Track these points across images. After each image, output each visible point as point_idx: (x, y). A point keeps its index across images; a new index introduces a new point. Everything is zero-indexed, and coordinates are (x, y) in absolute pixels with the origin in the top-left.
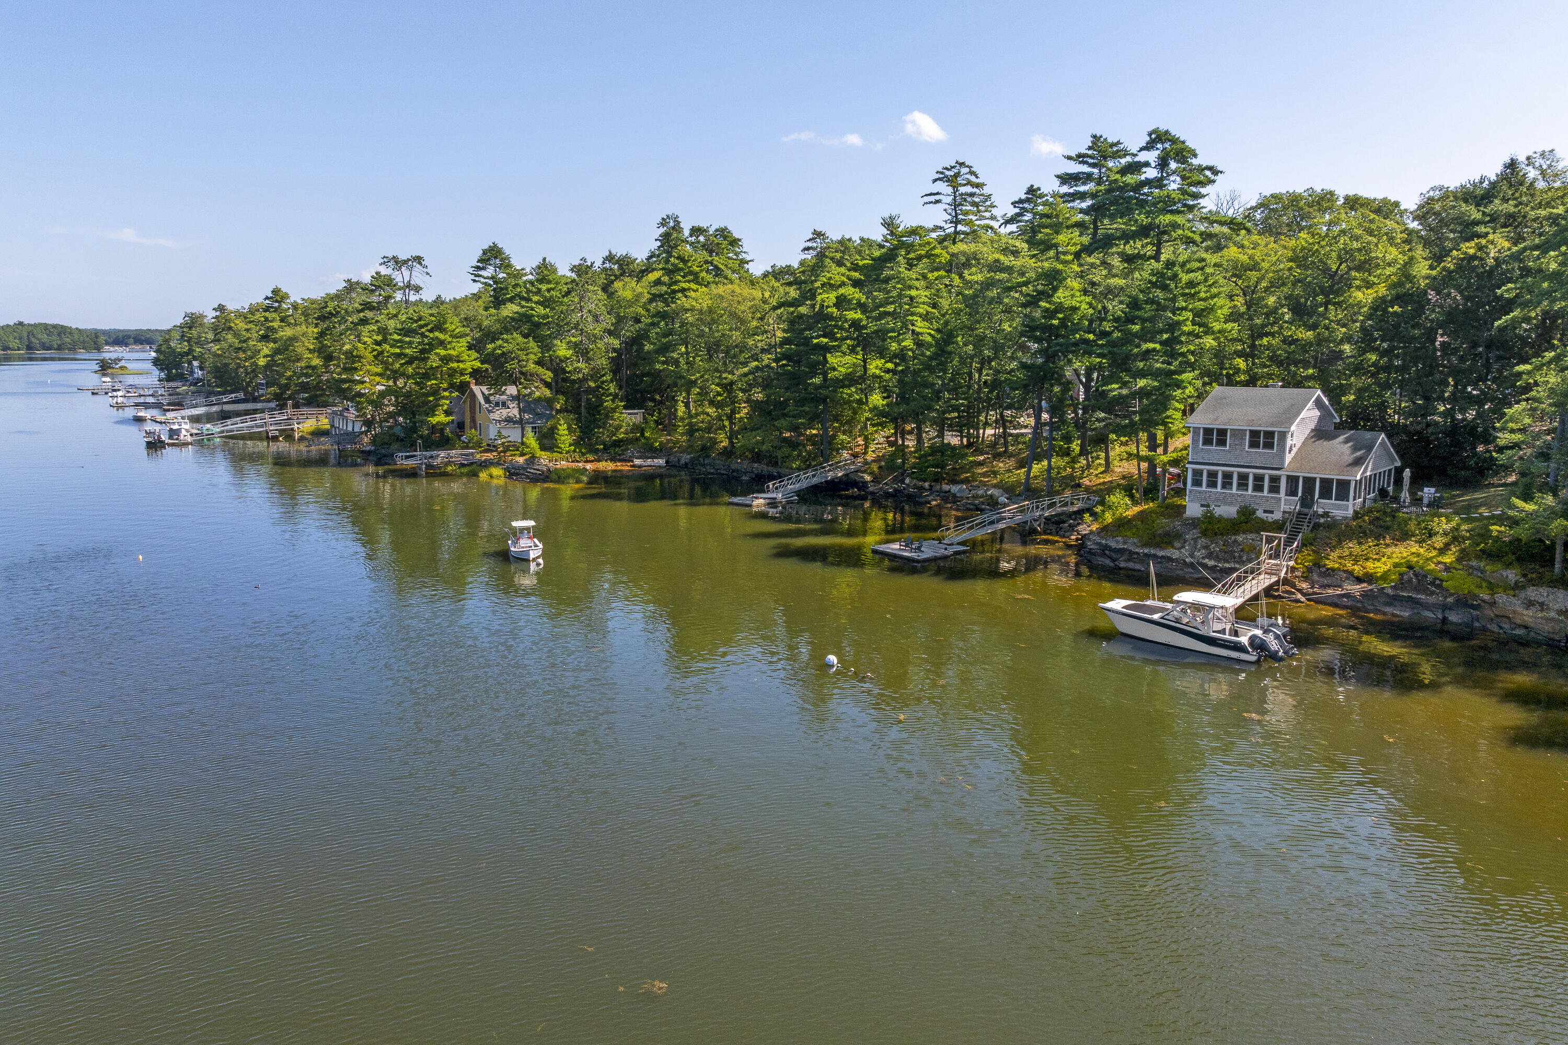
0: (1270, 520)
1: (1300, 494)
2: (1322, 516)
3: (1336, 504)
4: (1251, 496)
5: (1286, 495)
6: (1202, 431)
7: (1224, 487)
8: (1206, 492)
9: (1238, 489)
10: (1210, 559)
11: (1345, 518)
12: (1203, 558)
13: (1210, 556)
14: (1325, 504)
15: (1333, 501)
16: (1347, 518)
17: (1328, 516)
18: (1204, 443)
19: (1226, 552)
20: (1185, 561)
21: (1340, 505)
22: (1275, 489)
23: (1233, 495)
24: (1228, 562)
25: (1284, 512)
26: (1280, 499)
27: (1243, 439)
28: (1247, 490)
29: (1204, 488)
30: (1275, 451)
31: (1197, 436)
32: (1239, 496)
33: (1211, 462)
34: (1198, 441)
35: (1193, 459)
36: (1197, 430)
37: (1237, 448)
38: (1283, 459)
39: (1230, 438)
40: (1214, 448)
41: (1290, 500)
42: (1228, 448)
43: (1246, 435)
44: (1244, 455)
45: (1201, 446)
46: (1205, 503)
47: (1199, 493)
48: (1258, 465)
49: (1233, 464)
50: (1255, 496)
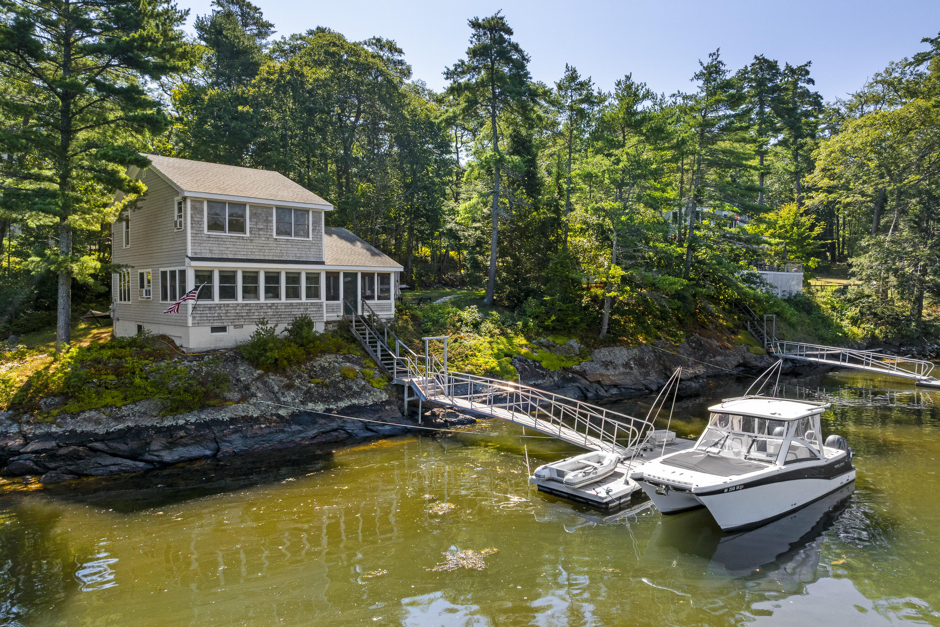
1: (341, 296)
2: (368, 321)
3: (379, 305)
4: (286, 305)
5: (328, 299)
6: (205, 206)
7: (245, 296)
8: (220, 306)
9: (266, 297)
11: (389, 320)
12: (302, 403)
13: (309, 396)
14: (369, 305)
15: (376, 301)
16: (390, 319)
17: (374, 321)
18: (211, 227)
20: (278, 416)
21: (382, 305)
22: (313, 293)
23: (261, 306)
24: (341, 400)
25: (327, 323)
26: (321, 305)
27: (268, 221)
28: (279, 296)
29: (217, 300)
30: (311, 239)
31: (198, 216)
32: (270, 307)
33: (224, 257)
34: (200, 223)
35: (195, 253)
36: (197, 205)
37: (261, 233)
38: (320, 250)
39: (250, 218)
40: (227, 234)
41: (332, 305)
42: (248, 234)
43: (271, 215)
44: (272, 243)
45: (206, 231)
46: (220, 325)
47: (210, 308)
48: (291, 259)
49: (258, 258)
50: (291, 304)
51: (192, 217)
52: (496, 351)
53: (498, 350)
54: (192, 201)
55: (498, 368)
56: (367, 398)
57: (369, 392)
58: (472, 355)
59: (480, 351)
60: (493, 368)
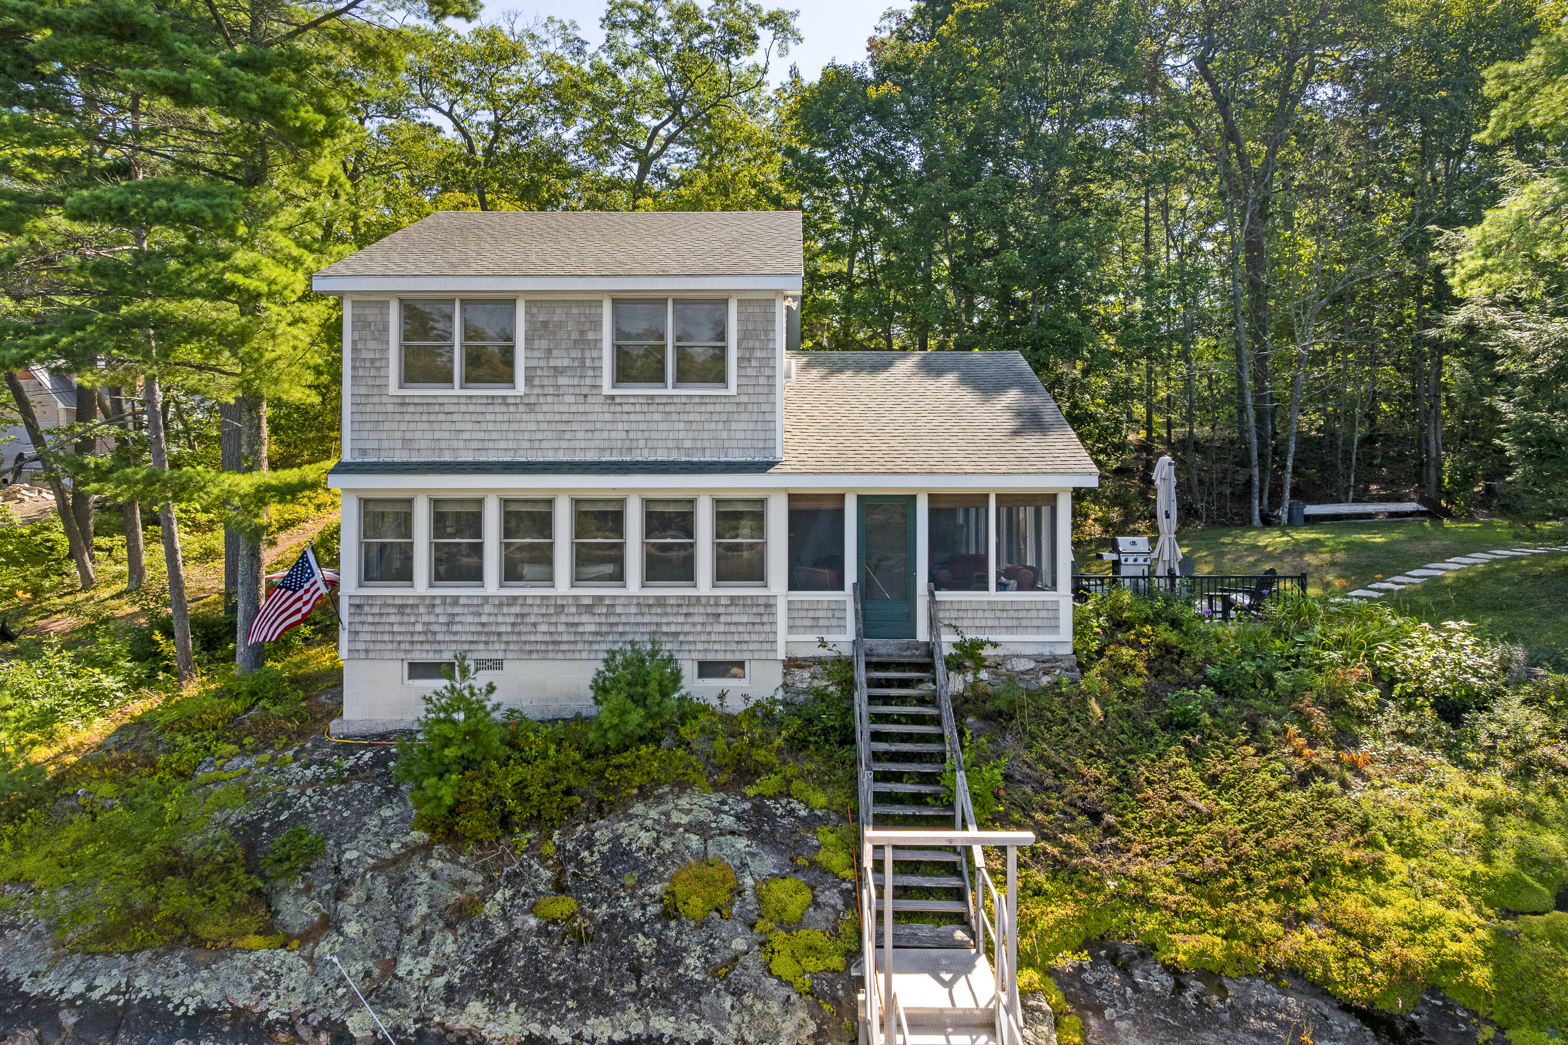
0: (735, 705)
1: (851, 575)
2: (955, 665)
3: (1004, 608)
4: (643, 604)
5: (795, 585)
6: (394, 314)
7: (511, 573)
8: (431, 603)
9: (578, 578)
10: (497, 1002)
11: (1047, 663)
12: (451, 995)
14: (962, 608)
15: (992, 594)
16: (1055, 659)
17: (980, 663)
18: (410, 376)
19: (580, 939)
21: (1018, 608)
22: (738, 562)
25: (791, 664)
26: (769, 605)
27: (586, 344)
28: (619, 577)
29: (422, 583)
30: (733, 390)
31: (372, 345)
32: (589, 609)
33: (447, 457)
34: (378, 364)
35: (363, 451)
36: (371, 314)
37: (562, 381)
38: (767, 424)
39: (529, 340)
40: (457, 391)
41: (813, 606)
42: (520, 387)
43: (597, 325)
44: (597, 411)
45: (393, 388)
46: (431, 658)
47: (401, 608)
48: (662, 456)
49: (550, 457)
50: (661, 602)
51: (355, 350)
52: (1505, 863)
53: (1526, 859)
54: (355, 304)
55: (1481, 975)
56: (719, 1019)
57: (738, 993)
58: (1355, 869)
59: (1408, 850)
60: (1456, 966)
